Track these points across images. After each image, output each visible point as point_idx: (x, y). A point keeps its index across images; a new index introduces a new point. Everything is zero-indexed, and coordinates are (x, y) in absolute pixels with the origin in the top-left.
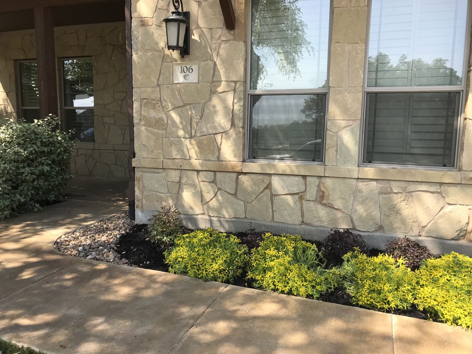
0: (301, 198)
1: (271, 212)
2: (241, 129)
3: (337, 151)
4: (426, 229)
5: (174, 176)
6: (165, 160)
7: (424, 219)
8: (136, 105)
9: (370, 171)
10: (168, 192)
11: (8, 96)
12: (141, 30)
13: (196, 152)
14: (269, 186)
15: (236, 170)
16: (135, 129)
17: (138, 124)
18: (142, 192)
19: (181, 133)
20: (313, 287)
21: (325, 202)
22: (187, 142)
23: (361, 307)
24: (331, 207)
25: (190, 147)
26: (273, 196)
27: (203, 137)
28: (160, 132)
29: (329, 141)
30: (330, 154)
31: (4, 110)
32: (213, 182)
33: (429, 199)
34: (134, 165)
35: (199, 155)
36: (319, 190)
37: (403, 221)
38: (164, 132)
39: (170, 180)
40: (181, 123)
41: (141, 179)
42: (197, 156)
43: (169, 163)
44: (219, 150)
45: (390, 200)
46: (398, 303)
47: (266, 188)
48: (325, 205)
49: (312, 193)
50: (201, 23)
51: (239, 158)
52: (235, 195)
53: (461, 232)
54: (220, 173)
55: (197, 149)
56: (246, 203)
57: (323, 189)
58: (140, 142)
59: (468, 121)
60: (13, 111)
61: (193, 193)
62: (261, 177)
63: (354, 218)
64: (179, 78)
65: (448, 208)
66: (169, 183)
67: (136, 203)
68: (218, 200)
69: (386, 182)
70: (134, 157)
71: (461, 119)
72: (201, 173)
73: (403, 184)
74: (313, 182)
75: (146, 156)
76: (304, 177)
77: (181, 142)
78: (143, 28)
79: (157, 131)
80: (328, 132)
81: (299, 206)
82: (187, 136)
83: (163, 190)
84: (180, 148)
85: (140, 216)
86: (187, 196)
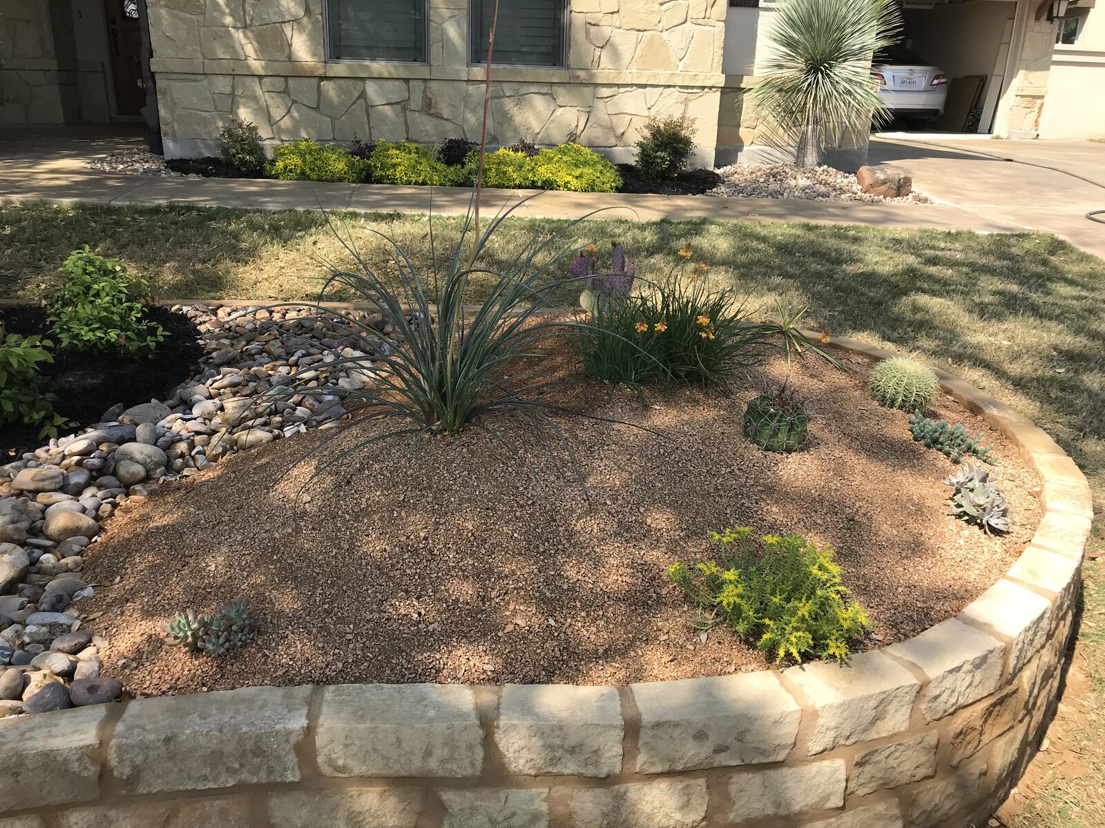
0: (404, 108)
1: (367, 129)
2: (320, 17)
3: (443, 47)
4: (539, 136)
5: (223, 85)
6: (206, 61)
7: (536, 126)
9: (479, 72)
10: (216, 109)
13: (255, 49)
14: (363, 95)
15: (316, 74)
16: (149, 11)
17: (154, 4)
18: (172, 112)
19: (228, 20)
20: (446, 177)
21: (432, 111)
22: (240, 35)
23: (490, 187)
24: (439, 116)
25: (244, 41)
26: (369, 107)
27: (264, 27)
28: (194, 17)
29: (433, 35)
30: (435, 51)
32: (285, 92)
33: (539, 103)
34: (153, 68)
35: (259, 54)
36: (425, 97)
37: (516, 130)
38: (201, 18)
39: (217, 92)
40: (229, 7)
41: (168, 91)
42: (257, 55)
43: (212, 66)
44: (290, 46)
45: (502, 105)
46: (522, 180)
47: (358, 98)
48: (432, 115)
49: (417, 101)
51: (320, 58)
52: (317, 109)
53: (571, 136)
54: (294, 79)
55: (255, 44)
56: (333, 118)
57: (429, 95)
58: (161, 33)
59: (573, 14)
61: (255, 110)
62: (351, 82)
63: (466, 129)
65: (559, 111)
66: (216, 97)
67: (163, 128)
68: (292, 118)
69: (498, 84)
70: (151, 56)
71: (567, 12)
72: (265, 80)
73: (516, 86)
74: (417, 86)
75: (173, 55)
76: (407, 80)
77: (229, 32)
79: (188, 16)
80: (432, 23)
81: (402, 119)
82: (239, 25)
83: (206, 107)
84: (230, 46)
85: (172, 148)
86: (245, 115)
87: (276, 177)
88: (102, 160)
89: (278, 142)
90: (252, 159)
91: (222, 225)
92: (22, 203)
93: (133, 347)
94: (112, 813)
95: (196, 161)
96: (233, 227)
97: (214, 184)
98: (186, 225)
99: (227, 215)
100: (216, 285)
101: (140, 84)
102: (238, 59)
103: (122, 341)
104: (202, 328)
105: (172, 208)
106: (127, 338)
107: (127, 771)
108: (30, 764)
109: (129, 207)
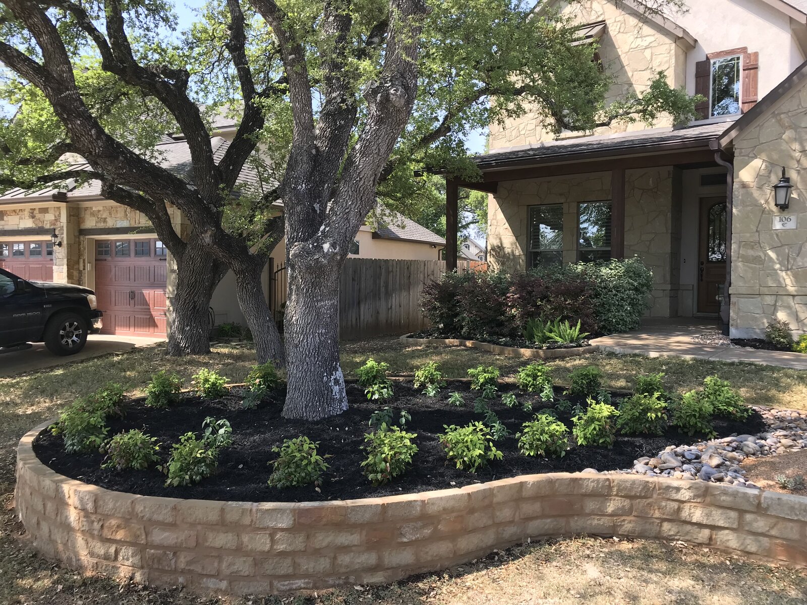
5: (769, 300)
6: (761, 288)
8: (734, 246)
10: (764, 313)
11: (517, 239)
12: (742, 191)
13: (792, 281)
16: (732, 264)
17: (736, 261)
18: (737, 314)
19: (777, 266)
22: (784, 274)
25: (786, 277)
27: (799, 270)
28: (758, 266)
31: (511, 253)
34: (730, 292)
35: (795, 284)
38: (761, 266)
39: (765, 304)
40: (778, 259)
41: (736, 303)
42: (793, 284)
43: (765, 290)
50: (800, 186)
55: (792, 278)
58: (737, 274)
60: (522, 254)
61: (788, 313)
64: (777, 225)
66: (764, 306)
67: (731, 322)
70: (730, 286)
72: (796, 297)
75: (742, 285)
77: (777, 273)
78: (744, 190)
79: (754, 265)
82: (783, 268)
83: (758, 312)
84: (776, 278)
85: (734, 333)
86: (782, 316)
87: (800, 351)
88: (697, 338)
89: (802, 332)
90: (785, 341)
91: (769, 374)
92: (668, 356)
93: (739, 415)
94: (759, 518)
95: (748, 340)
96: (775, 375)
97: (762, 353)
98: (749, 372)
99: (772, 369)
100: (769, 400)
101: (717, 298)
102: (780, 286)
103: (734, 412)
104: (764, 416)
105: (741, 363)
106: (737, 411)
107: (766, 506)
108: (739, 495)
109: (718, 361)
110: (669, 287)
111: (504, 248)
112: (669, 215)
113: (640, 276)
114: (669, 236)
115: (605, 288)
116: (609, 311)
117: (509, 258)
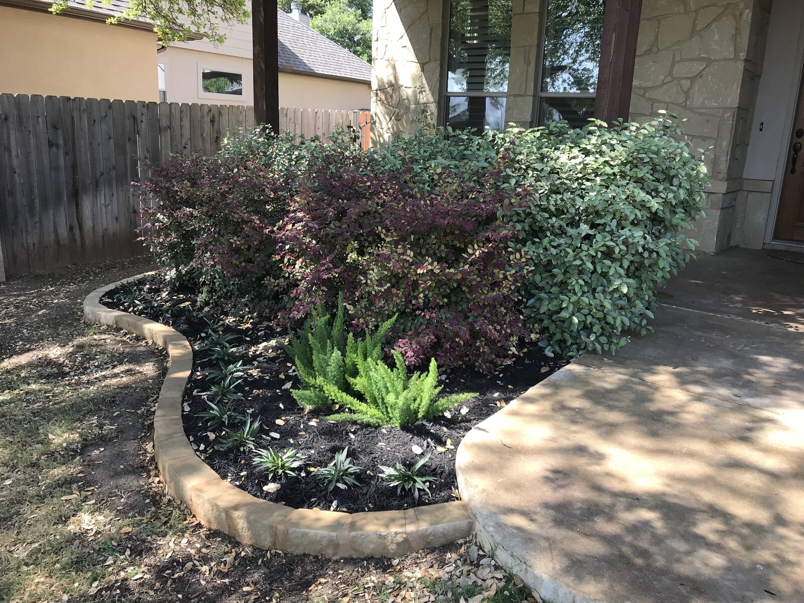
11: (423, 70)
31: (412, 99)
60: (432, 100)
110: (722, 187)
111: (400, 87)
112: (748, 15)
113: (670, 179)
114: (741, 66)
115: (559, 212)
116: (563, 286)
117: (407, 108)
